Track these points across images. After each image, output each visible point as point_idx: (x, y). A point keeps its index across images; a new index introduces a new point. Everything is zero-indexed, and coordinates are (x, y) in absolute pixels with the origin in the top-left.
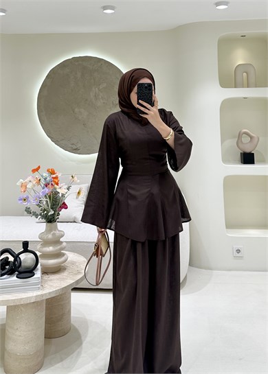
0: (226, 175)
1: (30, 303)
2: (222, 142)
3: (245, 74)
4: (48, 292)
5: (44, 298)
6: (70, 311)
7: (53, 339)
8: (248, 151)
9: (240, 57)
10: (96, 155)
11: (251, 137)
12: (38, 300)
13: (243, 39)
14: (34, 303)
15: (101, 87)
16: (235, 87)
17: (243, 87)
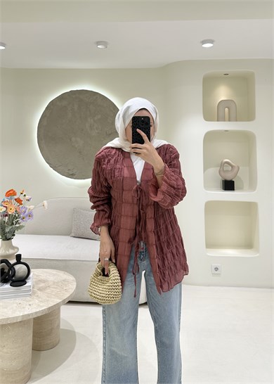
0: (206, 201)
2: (204, 170)
3: (227, 109)
7: (42, 352)
8: (229, 177)
9: (223, 93)
10: (90, 180)
11: (232, 166)
12: (25, 319)
13: (226, 78)
14: (20, 322)
15: (96, 118)
16: (218, 121)
17: (225, 121)
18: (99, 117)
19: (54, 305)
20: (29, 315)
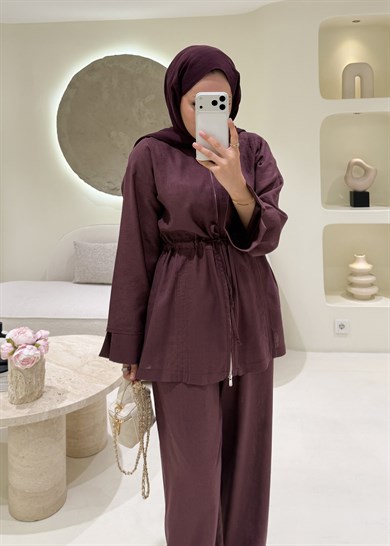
1: (41, 422)
3: (357, 79)
9: (350, 52)
11: (366, 171)
12: (54, 416)
13: (357, 27)
14: (46, 421)
16: (343, 98)
17: (354, 97)
19: (98, 394)
20: (59, 410)
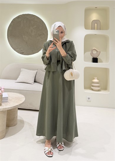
0: (85, 67)
2: (85, 52)
3: (96, 24)
4: (8, 107)
5: (6, 110)
6: (17, 117)
7: (10, 127)
8: (95, 57)
9: (94, 17)
11: (97, 51)
12: (4, 110)
13: (96, 9)
15: (34, 27)
16: (91, 29)
17: (95, 29)
18: (35, 26)
